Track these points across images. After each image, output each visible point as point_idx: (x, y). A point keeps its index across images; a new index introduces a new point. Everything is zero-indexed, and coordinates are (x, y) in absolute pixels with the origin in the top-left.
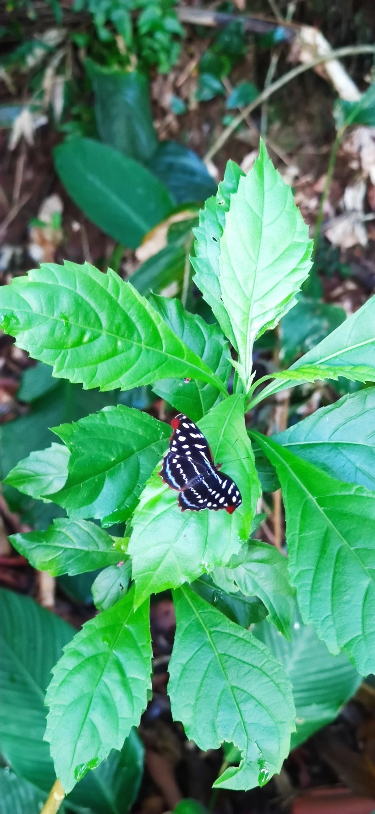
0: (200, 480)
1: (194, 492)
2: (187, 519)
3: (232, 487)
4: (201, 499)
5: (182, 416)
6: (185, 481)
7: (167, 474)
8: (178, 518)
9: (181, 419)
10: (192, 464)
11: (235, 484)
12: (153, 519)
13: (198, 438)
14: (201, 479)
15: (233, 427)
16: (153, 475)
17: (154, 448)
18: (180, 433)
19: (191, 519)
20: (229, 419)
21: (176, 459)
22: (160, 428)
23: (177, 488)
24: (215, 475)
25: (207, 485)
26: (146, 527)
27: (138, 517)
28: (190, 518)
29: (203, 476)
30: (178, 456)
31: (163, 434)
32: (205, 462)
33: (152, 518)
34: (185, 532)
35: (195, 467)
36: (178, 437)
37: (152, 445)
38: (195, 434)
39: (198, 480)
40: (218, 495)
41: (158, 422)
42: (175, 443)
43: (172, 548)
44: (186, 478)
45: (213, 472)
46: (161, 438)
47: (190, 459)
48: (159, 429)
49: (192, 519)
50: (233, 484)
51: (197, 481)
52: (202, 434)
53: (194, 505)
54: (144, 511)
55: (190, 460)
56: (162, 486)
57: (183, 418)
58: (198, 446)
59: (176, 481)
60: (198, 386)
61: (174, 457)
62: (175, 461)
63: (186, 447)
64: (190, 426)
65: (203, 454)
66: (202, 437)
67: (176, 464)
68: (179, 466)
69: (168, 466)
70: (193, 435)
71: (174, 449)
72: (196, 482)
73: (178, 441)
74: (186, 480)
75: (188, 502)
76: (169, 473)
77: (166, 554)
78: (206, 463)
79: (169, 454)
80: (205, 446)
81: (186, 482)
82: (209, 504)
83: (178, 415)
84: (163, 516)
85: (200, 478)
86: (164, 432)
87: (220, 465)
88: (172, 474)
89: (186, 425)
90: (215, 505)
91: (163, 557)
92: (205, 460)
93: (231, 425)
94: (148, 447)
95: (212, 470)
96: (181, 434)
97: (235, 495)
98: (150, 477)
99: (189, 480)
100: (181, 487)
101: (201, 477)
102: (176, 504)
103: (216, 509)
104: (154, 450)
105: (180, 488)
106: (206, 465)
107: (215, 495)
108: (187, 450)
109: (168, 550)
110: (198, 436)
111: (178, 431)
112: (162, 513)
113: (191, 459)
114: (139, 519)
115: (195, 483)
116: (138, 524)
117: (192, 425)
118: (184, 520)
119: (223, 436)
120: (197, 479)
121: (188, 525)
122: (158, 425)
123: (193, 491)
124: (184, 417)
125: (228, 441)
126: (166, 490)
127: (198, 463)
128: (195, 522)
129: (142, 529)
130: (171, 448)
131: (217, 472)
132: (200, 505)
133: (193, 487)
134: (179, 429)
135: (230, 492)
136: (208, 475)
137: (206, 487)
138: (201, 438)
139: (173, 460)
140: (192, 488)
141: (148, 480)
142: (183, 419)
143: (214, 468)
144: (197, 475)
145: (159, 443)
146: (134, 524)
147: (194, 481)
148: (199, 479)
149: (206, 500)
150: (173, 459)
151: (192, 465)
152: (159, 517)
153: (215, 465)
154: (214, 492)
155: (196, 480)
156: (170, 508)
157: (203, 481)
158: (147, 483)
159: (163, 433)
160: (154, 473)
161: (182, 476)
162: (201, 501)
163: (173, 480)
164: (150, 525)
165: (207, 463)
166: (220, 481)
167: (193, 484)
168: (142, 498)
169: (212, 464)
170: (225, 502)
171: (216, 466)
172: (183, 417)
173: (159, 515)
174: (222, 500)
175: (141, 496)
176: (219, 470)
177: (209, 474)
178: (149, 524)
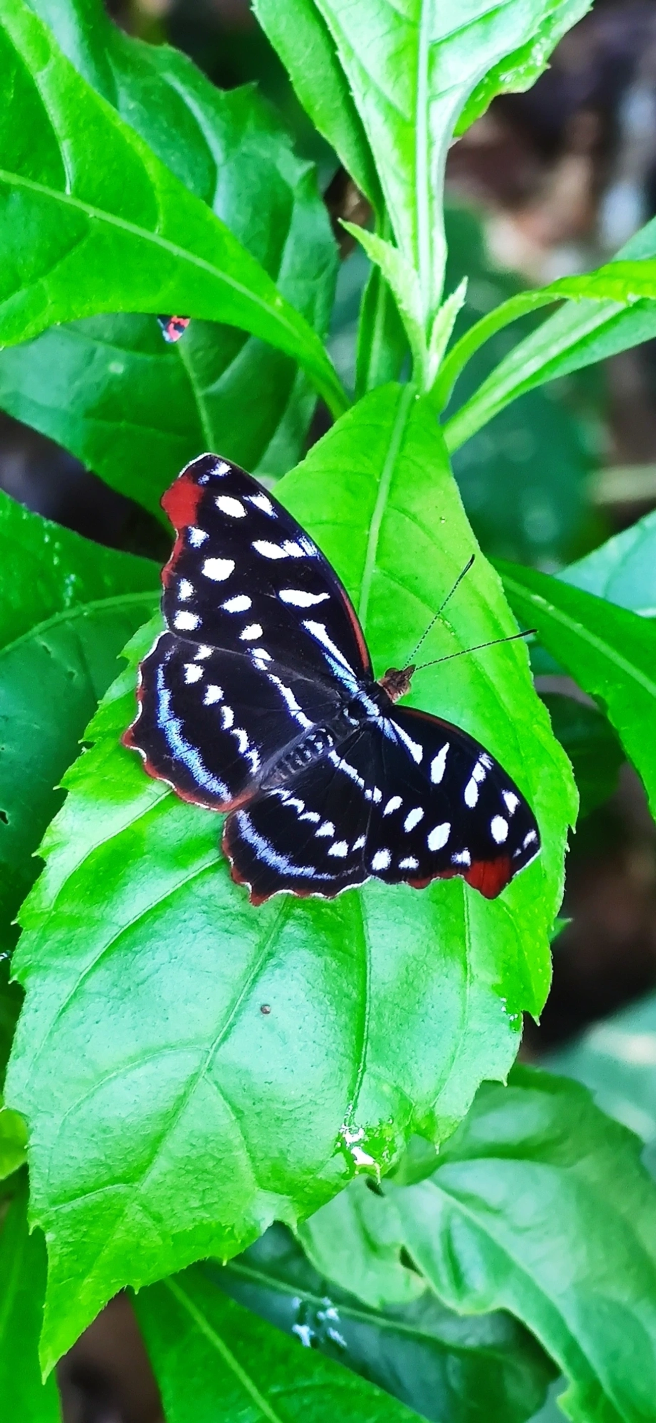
0: (314, 750)
1: (300, 810)
2: (273, 935)
3: (479, 774)
4: (337, 838)
5: (210, 463)
6: (249, 763)
7: (162, 734)
8: (227, 931)
9: (206, 478)
10: (276, 680)
11: (492, 760)
12: (115, 944)
13: (290, 559)
14: (319, 745)
15: (414, 518)
16: (89, 745)
17: (44, 644)
18: (205, 542)
19: (287, 929)
20: (392, 485)
21: (198, 663)
22: (60, 554)
23: (213, 799)
24: (386, 725)
25: (352, 772)
26: (82, 982)
27: (43, 939)
28: (283, 925)
29: (329, 732)
30: (205, 652)
31: (73, 584)
32: (330, 666)
33: (109, 934)
34: (261, 995)
35: (287, 693)
36: (202, 566)
37: (36, 629)
38: (279, 542)
39: (308, 753)
40: (415, 816)
41: (49, 531)
42: (186, 590)
43: (209, 1070)
44: (250, 749)
45: (373, 709)
46: (68, 603)
47: (261, 657)
48: (56, 561)
49: (291, 928)
50: (484, 759)
51: (304, 759)
52: (309, 539)
53: (309, 871)
54: (66, 908)
55: (261, 666)
56: (139, 789)
57: (215, 473)
58: (291, 596)
59: (208, 765)
60: (193, 375)
61: (188, 655)
62: (193, 674)
63: (239, 604)
64: (248, 506)
65: (317, 630)
66: (311, 551)
67: (200, 688)
68: (214, 694)
69: (165, 697)
70: (266, 549)
71: (187, 621)
72: (300, 762)
73: (202, 584)
74: (254, 755)
75: (274, 859)
76: (173, 728)
77: (182, 1100)
78: (339, 672)
79: (164, 642)
80: (325, 596)
81: (254, 770)
82: (381, 860)
83: (191, 463)
84: (157, 925)
85: (316, 740)
86: (78, 574)
87: (399, 678)
88: (184, 733)
89: (230, 506)
90: (410, 863)
91: (171, 1117)
92: (331, 661)
93: (404, 511)
94: (20, 640)
95: (367, 702)
96: (210, 550)
97: (502, 810)
98: (78, 753)
99: (263, 757)
100: (234, 789)
101: (322, 737)
102: (214, 868)
103: (418, 878)
104: (48, 653)
105: (227, 797)
106: (337, 682)
107: (401, 813)
108: (243, 619)
109: (192, 1080)
110: (292, 549)
111: (198, 536)
112: (154, 913)
113: (268, 658)
114: (47, 946)
115: (296, 767)
116: (46, 968)
117: (262, 503)
118: (254, 937)
119: (378, 558)
120: (302, 746)
121: (273, 961)
122: (51, 543)
123: (293, 808)
124: (222, 469)
125: (403, 581)
126: (160, 808)
127: (300, 677)
128: (305, 944)
129: (68, 988)
130: (171, 619)
131: (389, 710)
132: (336, 864)
133: (286, 789)
134: (201, 527)
135: (471, 797)
136: (352, 727)
137: (353, 782)
138: (306, 559)
139: (185, 671)
140: (286, 794)
141: (71, 770)
142: (213, 477)
143: (372, 690)
144: (300, 728)
145: (63, 621)
146: (25, 973)
147: (288, 757)
148: (311, 745)
149: (360, 843)
150: (186, 666)
151: (275, 687)
152: (140, 932)
153: (379, 679)
154: (395, 803)
155: (300, 752)
156: (187, 886)
157: (333, 755)
158: (68, 782)
159: (73, 577)
160: (93, 736)
161: (236, 741)
162: (339, 850)
163: (193, 759)
164: (101, 973)
165: (344, 672)
166: (417, 752)
167: (286, 772)
168: (49, 850)
169: (363, 673)
170: (453, 845)
171: (386, 685)
172: (215, 468)
173: (137, 924)
174: (438, 837)
175: (46, 841)
176: (397, 699)
177: (354, 722)
178: (98, 964)
